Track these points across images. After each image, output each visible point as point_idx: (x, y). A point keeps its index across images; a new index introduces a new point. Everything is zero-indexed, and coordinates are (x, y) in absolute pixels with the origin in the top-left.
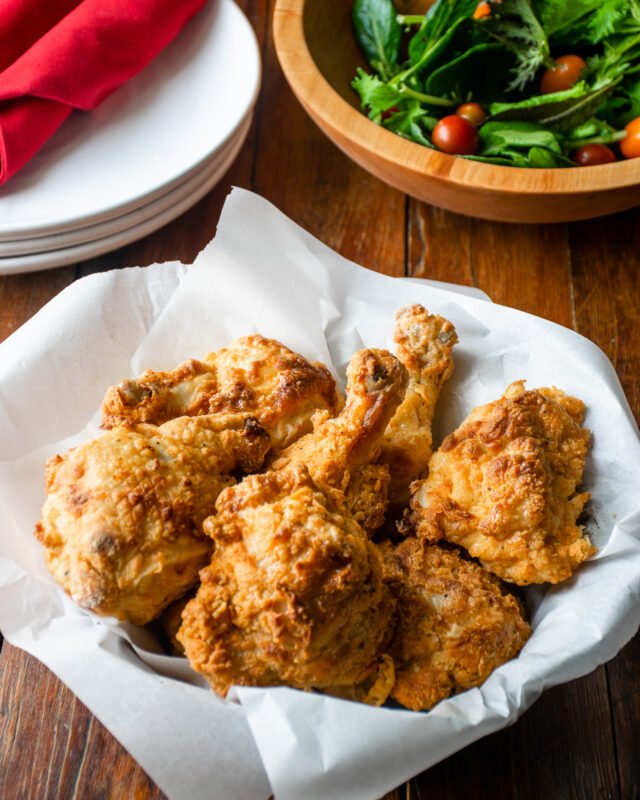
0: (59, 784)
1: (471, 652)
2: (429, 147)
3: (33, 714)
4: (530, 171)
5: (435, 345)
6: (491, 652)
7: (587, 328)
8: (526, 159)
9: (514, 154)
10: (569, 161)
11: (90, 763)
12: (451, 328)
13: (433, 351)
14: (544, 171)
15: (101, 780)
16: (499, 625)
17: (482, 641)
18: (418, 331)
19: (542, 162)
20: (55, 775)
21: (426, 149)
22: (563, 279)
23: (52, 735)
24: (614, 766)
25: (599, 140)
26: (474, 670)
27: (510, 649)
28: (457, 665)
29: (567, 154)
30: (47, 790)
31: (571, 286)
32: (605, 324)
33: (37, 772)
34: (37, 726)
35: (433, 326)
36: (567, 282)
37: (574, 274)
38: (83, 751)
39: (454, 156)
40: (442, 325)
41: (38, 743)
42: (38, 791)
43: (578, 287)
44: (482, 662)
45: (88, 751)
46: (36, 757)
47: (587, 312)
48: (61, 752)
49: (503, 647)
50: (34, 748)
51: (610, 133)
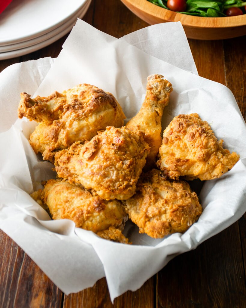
0: (13, 273)
1: (178, 215)
2: (166, 9)
3: (2, 243)
4: (208, 18)
5: (164, 92)
6: (186, 215)
7: (231, 83)
8: (206, 13)
9: (201, 11)
10: (223, 14)
11: (25, 264)
12: (170, 85)
13: (163, 94)
14: (213, 18)
15: (30, 270)
16: (190, 204)
17: (183, 210)
18: (157, 85)
19: (213, 15)
20: (11, 268)
21: (165, 9)
22: (221, 63)
23: (10, 252)
24: (242, 265)
25: (236, 6)
26: (179, 223)
27: (194, 214)
28: (172, 220)
29: (222, 11)
30: (8, 275)
31: (225, 66)
32: (239, 82)
33: (4, 267)
34: (4, 248)
35: (163, 84)
36: (223, 65)
37: (226, 61)
38: (23, 259)
39: (176, 12)
40: (167, 84)
41: (4, 255)
42: (4, 275)
43: (228, 67)
44: (182, 219)
45: (25, 258)
46: (3, 261)
47: (231, 77)
48: (14, 259)
49: (191, 213)
50: (2, 257)
51: (241, 3)
